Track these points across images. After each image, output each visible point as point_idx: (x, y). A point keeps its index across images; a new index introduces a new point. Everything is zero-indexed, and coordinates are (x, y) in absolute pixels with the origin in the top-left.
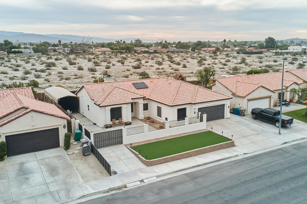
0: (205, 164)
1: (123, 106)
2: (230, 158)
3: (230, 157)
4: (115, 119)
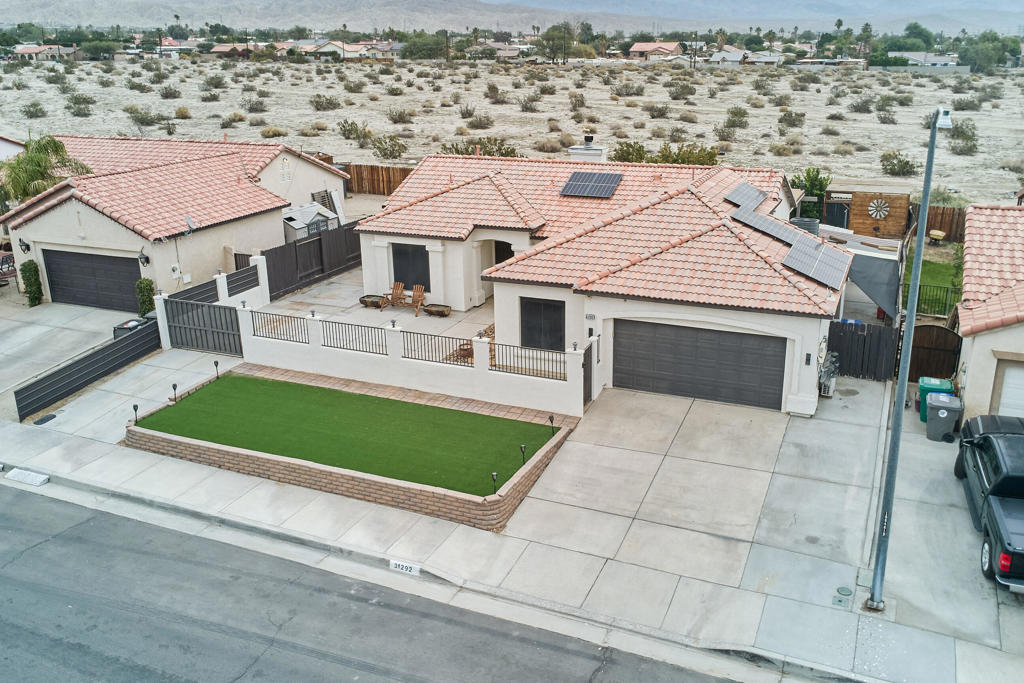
1: (431, 247)
2: (341, 552)
4: (404, 285)
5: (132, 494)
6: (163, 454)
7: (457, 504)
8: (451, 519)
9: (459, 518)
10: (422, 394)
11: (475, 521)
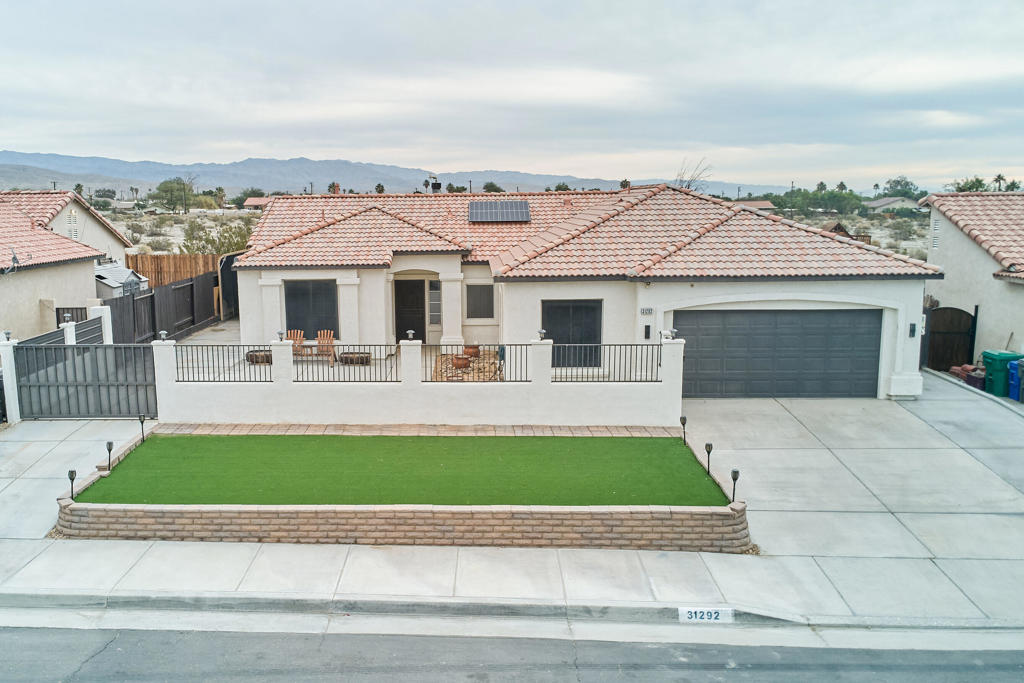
0: (351, 608)
1: (342, 278)
2: (587, 613)
3: (587, 611)
4: (301, 333)
5: (153, 596)
6: (145, 538)
7: (692, 523)
8: (681, 548)
9: (696, 543)
10: (459, 428)
11: (723, 543)
